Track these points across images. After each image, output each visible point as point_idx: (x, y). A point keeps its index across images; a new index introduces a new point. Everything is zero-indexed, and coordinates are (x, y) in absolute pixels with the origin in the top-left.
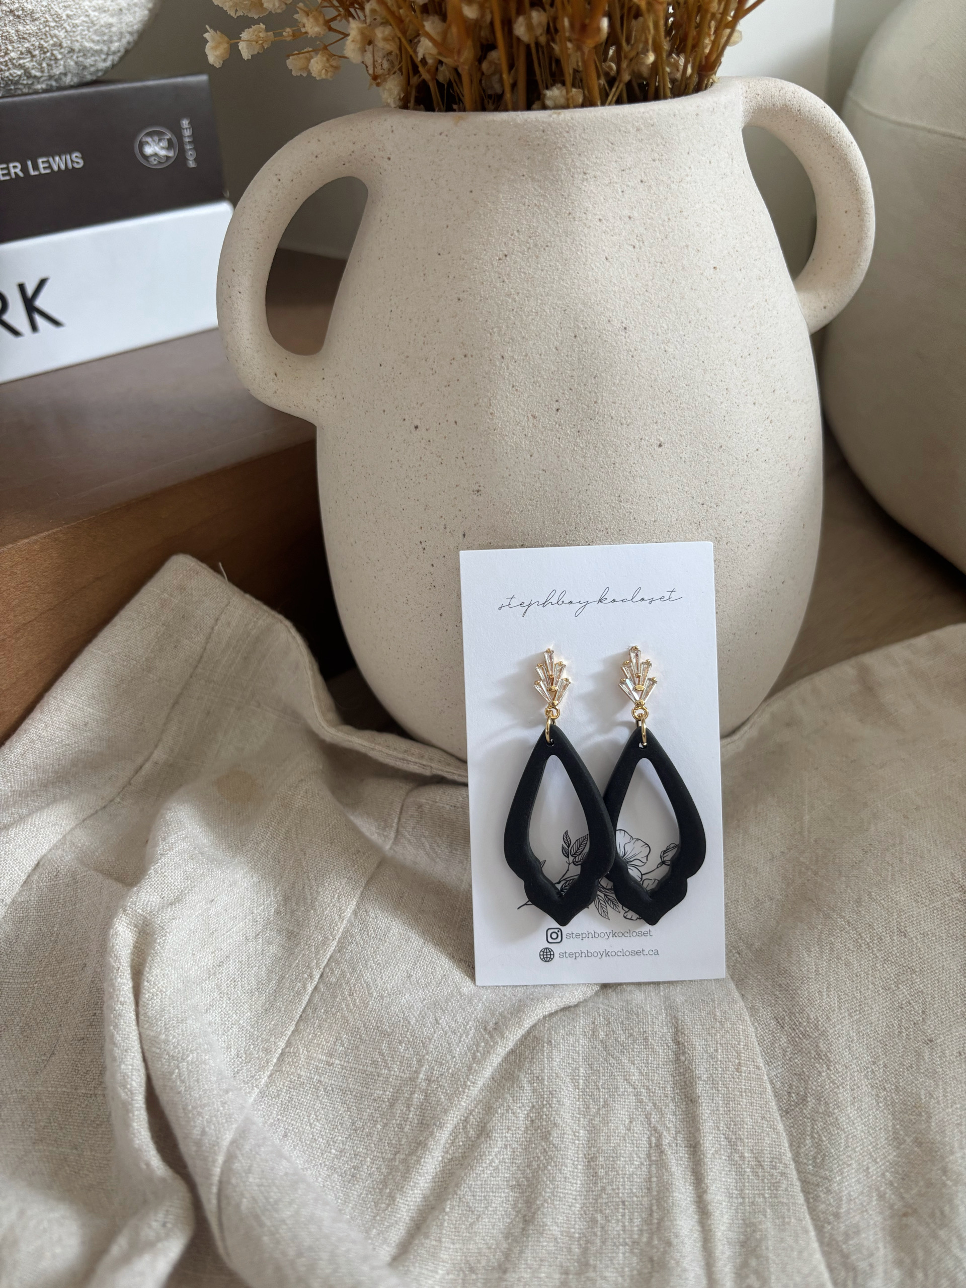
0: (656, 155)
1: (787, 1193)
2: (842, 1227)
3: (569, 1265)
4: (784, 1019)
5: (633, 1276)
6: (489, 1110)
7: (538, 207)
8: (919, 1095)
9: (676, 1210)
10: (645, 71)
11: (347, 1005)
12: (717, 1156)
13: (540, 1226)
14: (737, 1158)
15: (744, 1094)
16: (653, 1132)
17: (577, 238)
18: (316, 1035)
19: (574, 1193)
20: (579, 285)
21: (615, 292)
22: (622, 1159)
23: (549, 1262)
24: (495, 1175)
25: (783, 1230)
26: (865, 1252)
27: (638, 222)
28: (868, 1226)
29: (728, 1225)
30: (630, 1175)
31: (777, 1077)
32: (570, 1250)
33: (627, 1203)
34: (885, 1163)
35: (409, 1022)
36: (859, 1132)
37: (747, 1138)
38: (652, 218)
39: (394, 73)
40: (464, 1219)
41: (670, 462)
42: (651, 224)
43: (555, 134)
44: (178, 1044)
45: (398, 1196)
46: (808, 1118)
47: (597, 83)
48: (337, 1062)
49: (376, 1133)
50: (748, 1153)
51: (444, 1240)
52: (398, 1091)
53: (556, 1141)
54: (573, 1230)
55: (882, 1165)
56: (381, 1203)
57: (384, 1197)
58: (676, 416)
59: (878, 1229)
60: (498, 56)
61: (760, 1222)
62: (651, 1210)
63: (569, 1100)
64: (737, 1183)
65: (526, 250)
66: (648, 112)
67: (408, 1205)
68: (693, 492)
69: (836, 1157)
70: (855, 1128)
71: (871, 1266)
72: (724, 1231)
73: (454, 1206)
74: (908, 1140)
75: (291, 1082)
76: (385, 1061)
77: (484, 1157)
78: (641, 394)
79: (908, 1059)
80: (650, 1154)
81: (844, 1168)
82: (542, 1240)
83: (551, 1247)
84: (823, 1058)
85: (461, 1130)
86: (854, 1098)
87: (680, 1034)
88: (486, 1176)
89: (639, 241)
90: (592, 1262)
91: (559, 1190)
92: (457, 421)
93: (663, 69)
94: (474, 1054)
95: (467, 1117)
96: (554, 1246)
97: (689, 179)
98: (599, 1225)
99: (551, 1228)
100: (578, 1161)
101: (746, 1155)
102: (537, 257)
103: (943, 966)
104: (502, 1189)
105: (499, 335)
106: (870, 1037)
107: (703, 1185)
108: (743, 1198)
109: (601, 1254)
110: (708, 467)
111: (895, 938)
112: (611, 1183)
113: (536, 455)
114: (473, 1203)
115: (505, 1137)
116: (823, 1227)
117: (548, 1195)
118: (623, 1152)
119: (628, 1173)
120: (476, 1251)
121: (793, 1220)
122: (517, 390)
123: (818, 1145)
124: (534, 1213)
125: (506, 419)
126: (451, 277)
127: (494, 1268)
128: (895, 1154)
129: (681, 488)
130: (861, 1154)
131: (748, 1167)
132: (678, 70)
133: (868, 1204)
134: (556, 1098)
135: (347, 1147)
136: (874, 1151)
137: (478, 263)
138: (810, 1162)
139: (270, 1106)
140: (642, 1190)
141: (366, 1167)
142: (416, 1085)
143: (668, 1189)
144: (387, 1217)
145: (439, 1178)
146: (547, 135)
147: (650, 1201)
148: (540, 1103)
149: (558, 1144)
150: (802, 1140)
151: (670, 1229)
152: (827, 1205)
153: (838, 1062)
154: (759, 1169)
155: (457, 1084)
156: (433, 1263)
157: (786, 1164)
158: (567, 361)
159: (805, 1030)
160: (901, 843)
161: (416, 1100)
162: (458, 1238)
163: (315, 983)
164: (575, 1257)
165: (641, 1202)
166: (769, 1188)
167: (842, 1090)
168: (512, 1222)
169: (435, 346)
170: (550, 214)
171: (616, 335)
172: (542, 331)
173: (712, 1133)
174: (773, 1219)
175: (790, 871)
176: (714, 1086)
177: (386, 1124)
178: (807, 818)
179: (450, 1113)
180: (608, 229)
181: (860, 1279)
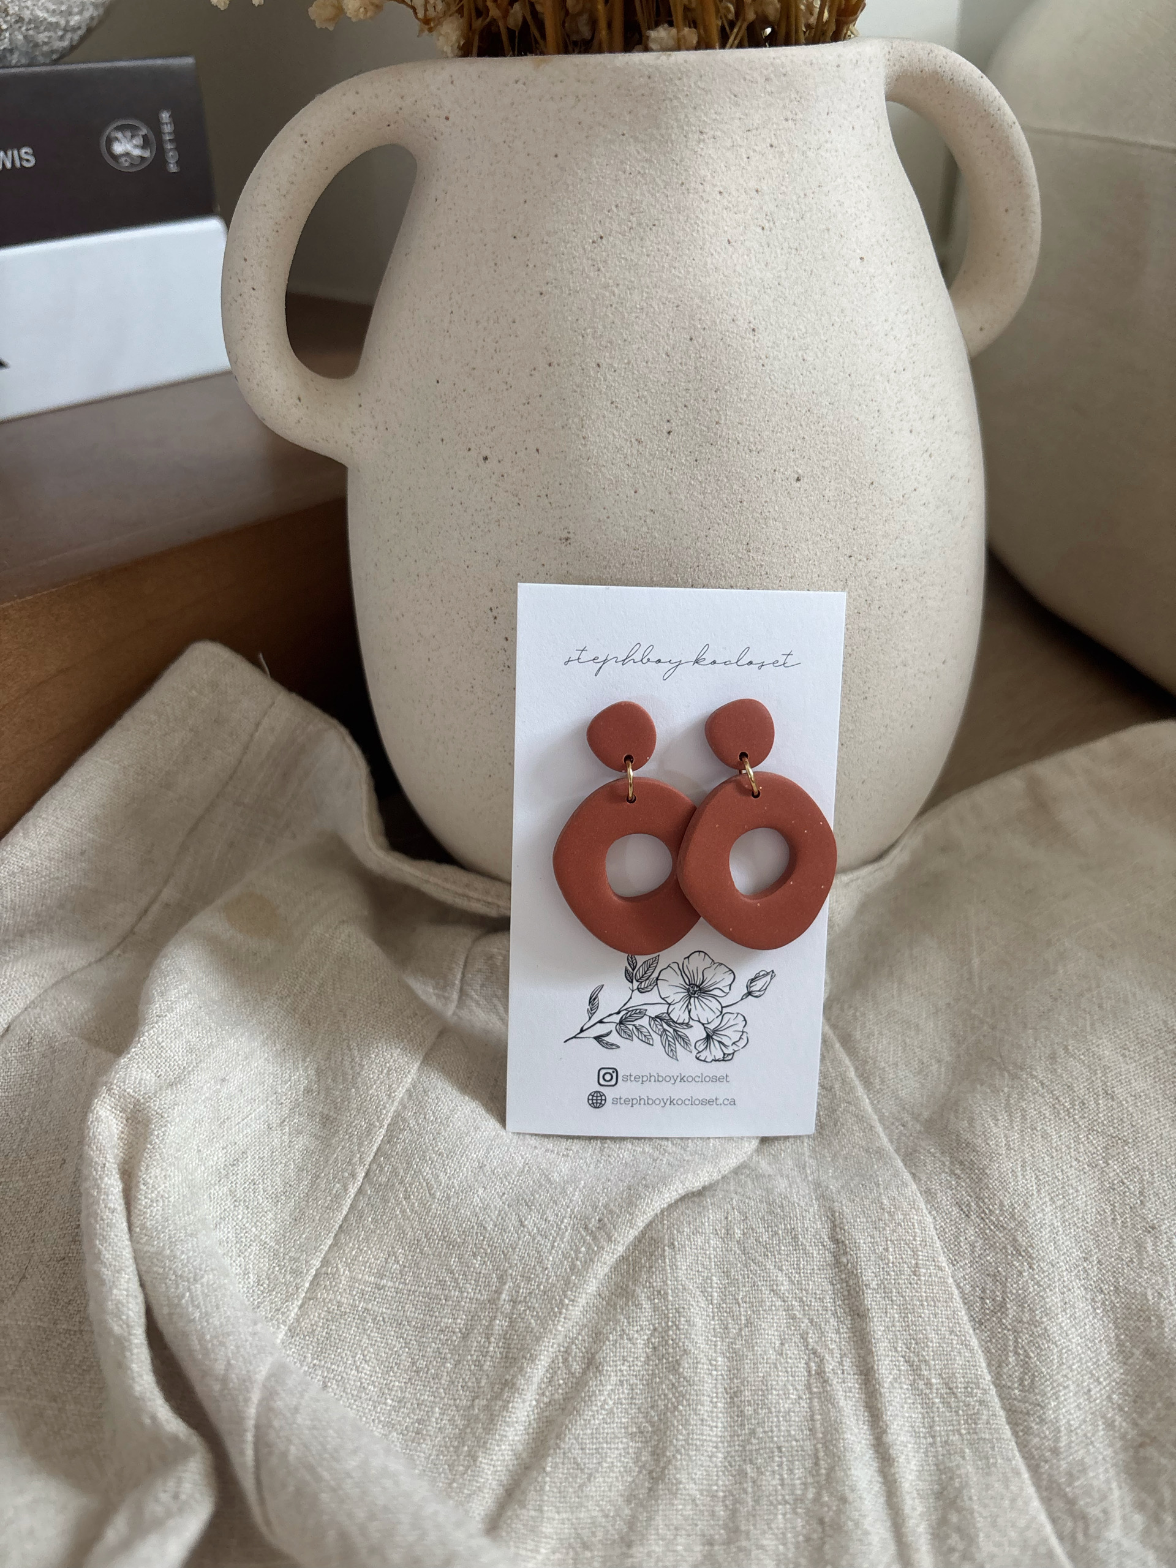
0: (789, 113)
1: (989, 1426)
2: (1064, 1465)
3: (712, 1532)
4: (969, 1205)
5: (798, 1542)
6: (598, 1336)
7: (643, 175)
8: (1145, 1295)
9: (849, 1456)
11: (403, 1212)
12: (896, 1385)
13: (672, 1484)
14: (922, 1386)
15: (926, 1303)
16: (812, 1356)
17: (692, 216)
18: (361, 1250)
19: (714, 1439)
20: (695, 275)
21: (740, 284)
22: (774, 1392)
23: (686, 1530)
24: (609, 1421)
25: (988, 1474)
26: (1096, 1496)
27: (767, 197)
28: (1096, 1463)
29: (917, 1473)
30: (785, 1412)
31: (965, 1279)
32: (713, 1514)
33: (783, 1449)
34: (1109, 1383)
35: (485, 1228)
36: (1074, 1346)
37: (934, 1360)
38: (784, 193)
39: (450, 16)
40: (571, 1479)
41: (810, 500)
42: (784, 201)
43: (664, 81)
45: (480, 1454)
46: (1009, 1330)
47: (714, 26)
48: (390, 1284)
49: (445, 1374)
50: (935, 1378)
51: (546, 1508)
52: (473, 1317)
53: (687, 1373)
54: (715, 1488)
55: (1107, 1385)
56: (458, 1465)
57: (462, 1457)
58: (818, 442)
59: (1109, 1465)
61: (958, 1466)
62: (817, 1458)
63: (701, 1319)
64: (924, 1418)
65: (627, 230)
66: (779, 58)
68: (838, 540)
69: (1048, 1377)
70: (1070, 1341)
71: (1105, 1512)
72: (912, 1480)
73: (556, 1464)
74: (1137, 1352)
75: (329, 1312)
76: (456, 1280)
77: (593, 1399)
78: (775, 413)
79: (1127, 1252)
80: (810, 1384)
81: (1060, 1391)
82: (676, 1502)
83: (689, 1511)
84: (1023, 1254)
85: (561, 1365)
86: (1065, 1303)
87: (838, 1229)
88: (597, 1422)
89: (769, 221)
90: (743, 1528)
91: (695, 1437)
92: (540, 448)
95: (568, 1348)
96: (692, 1509)
97: (828, 145)
98: (749, 1480)
99: (687, 1486)
100: (717, 1397)
101: (934, 1381)
102: (641, 239)
103: (1162, 1134)
104: (619, 1438)
105: (594, 337)
106: (1078, 1227)
107: (881, 1423)
108: (933, 1437)
109: (754, 1516)
110: (856, 509)
111: (1100, 1102)
112: (761, 1424)
113: (641, 491)
114: (581, 1458)
115: (620, 1370)
116: (1038, 1466)
117: (680, 1443)
118: (774, 1383)
119: (782, 1409)
120: (589, 1521)
121: (999, 1461)
122: (617, 407)
123: (1025, 1364)
124: (664, 1468)
125: (602, 445)
126: (531, 266)
127: (614, 1542)
128: (1122, 1371)
129: (824, 535)
130: (1079, 1373)
131: (936, 1397)
132: (812, 14)
133: (1093, 1435)
134: (684, 1316)
135: (407, 1395)
136: (1095, 1368)
137: (566, 248)
138: (1016, 1385)
139: (302, 1347)
140: (802, 1430)
141: (434, 1420)
142: (497, 1309)
143: (836, 1429)
144: (467, 1483)
145: (533, 1429)
146: (654, 82)
147: (815, 1445)
148: (663, 1325)
149: (690, 1377)
150: (1004, 1358)
151: (844, 1482)
152: (1042, 1439)
153: (1043, 1259)
154: (951, 1398)
155: (551, 1304)
156: (533, 1540)
157: (985, 1390)
158: (680, 371)
159: (998, 1219)
160: (1098, 986)
161: (497, 1327)
162: (565, 1505)
163: (359, 1183)
164: (721, 1522)
165: (801, 1446)
166: (966, 1422)
167: (1050, 1294)
168: (634, 1481)
169: (510, 354)
170: (657, 185)
171: (743, 338)
172: (649, 332)
173: (888, 1356)
174: (974, 1461)
175: (960, 1027)
176: (887, 1295)
177: (459, 1362)
178: (976, 962)
179: (543, 1342)
180: (730, 205)
181: (1092, 1530)
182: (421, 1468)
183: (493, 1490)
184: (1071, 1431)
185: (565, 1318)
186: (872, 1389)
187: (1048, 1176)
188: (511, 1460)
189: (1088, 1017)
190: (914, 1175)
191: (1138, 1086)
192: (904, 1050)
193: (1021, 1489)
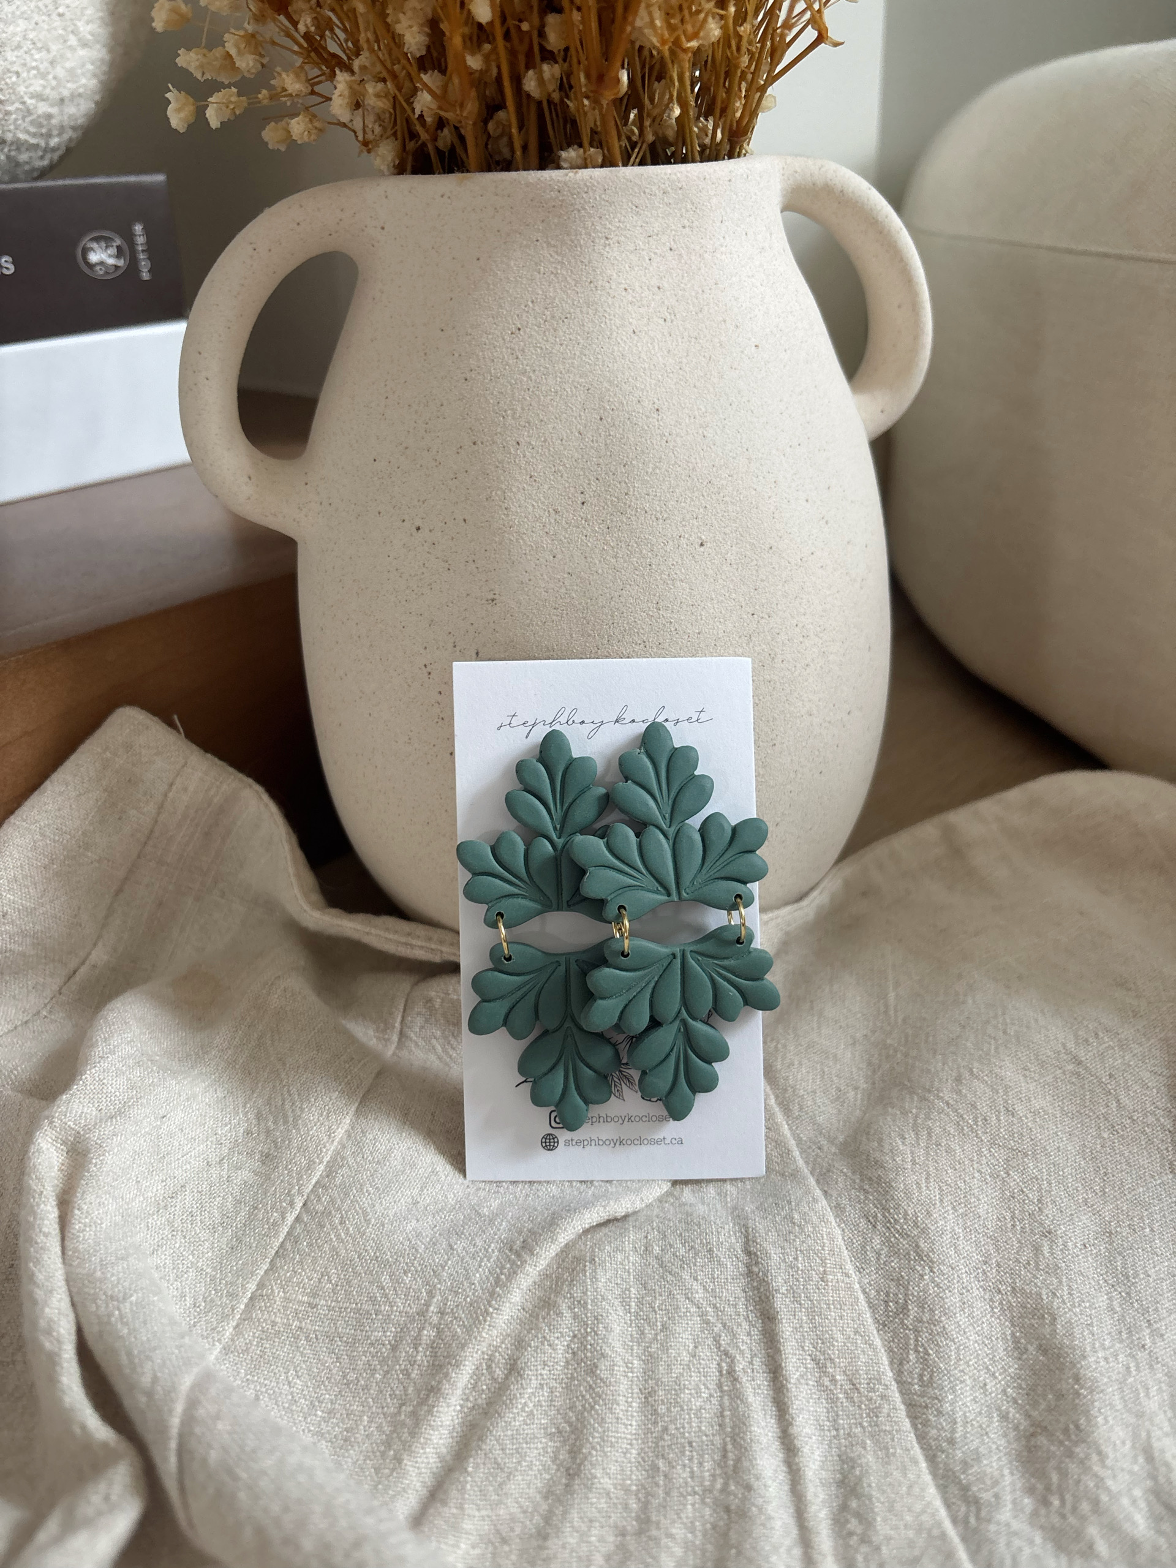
0: (686, 221)
1: (890, 1419)
2: (959, 1454)
3: (625, 1523)
4: (875, 1216)
5: (705, 1530)
6: (520, 1344)
7: (556, 275)
8: (1040, 1295)
9: (755, 1447)
10: (671, 134)
11: (338, 1236)
12: (803, 1381)
13: (588, 1479)
14: (827, 1383)
15: (832, 1307)
16: (724, 1357)
17: (600, 309)
18: (295, 1272)
19: (629, 1436)
20: (604, 361)
21: (644, 369)
22: (687, 1391)
23: (600, 1522)
24: (528, 1422)
25: (888, 1463)
26: (989, 1482)
27: (668, 293)
28: (990, 1451)
29: (821, 1463)
30: (696, 1410)
31: (871, 1285)
32: (626, 1507)
33: (694, 1444)
34: (1005, 1378)
35: (417, 1250)
36: (971, 1343)
37: (838, 1358)
38: (684, 290)
39: (387, 138)
40: (491, 1479)
41: (714, 563)
42: (683, 296)
43: (572, 194)
44: (118, 1283)
45: (405, 1457)
46: (910, 1330)
47: (616, 146)
48: (323, 1302)
49: (374, 1384)
50: (840, 1375)
51: (467, 1506)
52: (403, 1330)
53: (604, 1375)
54: (629, 1482)
55: (1002, 1380)
56: (384, 1468)
57: (388, 1461)
58: (719, 511)
59: (1002, 1454)
60: (508, 116)
61: (860, 1457)
62: (725, 1451)
63: (619, 1325)
64: (828, 1412)
65: (542, 322)
66: (675, 174)
67: (418, 1468)
68: (741, 599)
69: (946, 1372)
70: (967, 1338)
71: (997, 1496)
72: (816, 1470)
73: (478, 1464)
74: (1031, 1348)
75: (263, 1332)
76: (386, 1296)
77: (514, 1402)
78: (678, 485)
79: (1024, 1256)
80: (721, 1383)
81: (957, 1385)
82: (590, 1496)
83: (602, 1504)
84: (925, 1258)
85: (484, 1371)
86: (964, 1303)
87: (751, 1243)
88: (517, 1423)
89: (670, 313)
90: (654, 1518)
91: (610, 1434)
92: (467, 519)
93: (691, 130)
94: (498, 1277)
95: (492, 1355)
96: (606, 1503)
97: (723, 249)
98: (661, 1474)
99: (602, 1481)
100: (632, 1397)
101: (838, 1377)
102: (555, 330)
103: (1059, 1147)
104: (537, 1438)
105: (513, 418)
106: (979, 1233)
107: (787, 1417)
108: (837, 1430)
109: (664, 1507)
110: (757, 571)
111: (1002, 1118)
112: (673, 1421)
113: (559, 556)
114: (502, 1458)
115: (541, 1375)
116: (935, 1456)
117: (596, 1440)
118: (687, 1383)
119: (694, 1407)
120: (508, 1517)
121: (898, 1451)
122: (535, 481)
123: (924, 1360)
124: (580, 1465)
125: (523, 515)
126: (457, 355)
127: (531, 1536)
128: (1016, 1366)
129: (727, 595)
130: (975, 1368)
131: (840, 1393)
132: (707, 135)
133: (988, 1426)
134: (602, 1323)
135: (337, 1406)
136: (991, 1364)
137: (488, 339)
138: (916, 1381)
139: (236, 1364)
140: (712, 1427)
141: (362, 1427)
142: (425, 1321)
143: (744, 1424)
144: (392, 1484)
145: (457, 1433)
146: (564, 195)
147: (724, 1440)
148: (582, 1331)
149: (607, 1378)
150: (905, 1356)
151: (749, 1471)
152: (939, 1430)
153: (943, 1263)
154: (854, 1393)
155: (477, 1314)
156: (454, 1536)
157: (887, 1386)
158: (592, 448)
159: (902, 1228)
160: (1004, 1014)
161: (425, 1338)
162: (484, 1502)
163: (297, 1212)
164: (633, 1515)
165: (712, 1441)
166: (868, 1415)
167: (949, 1294)
168: (552, 1478)
169: (439, 434)
170: (569, 283)
171: (648, 417)
172: (562, 413)
173: (795, 1354)
174: (874, 1451)
175: (876, 1056)
176: (796, 1299)
177: (387, 1372)
178: (892, 995)
179: (468, 1348)
180: (634, 300)
181: (983, 1514)
182: (348, 1472)
183: (417, 1491)
184: (967, 1422)
185: (489, 1326)
186: (779, 1385)
187: (951, 1187)
188: (435, 1462)
189: (993, 1042)
190: (825, 1193)
191: (1037, 1104)
192: (822, 1077)
193: (919, 1476)
